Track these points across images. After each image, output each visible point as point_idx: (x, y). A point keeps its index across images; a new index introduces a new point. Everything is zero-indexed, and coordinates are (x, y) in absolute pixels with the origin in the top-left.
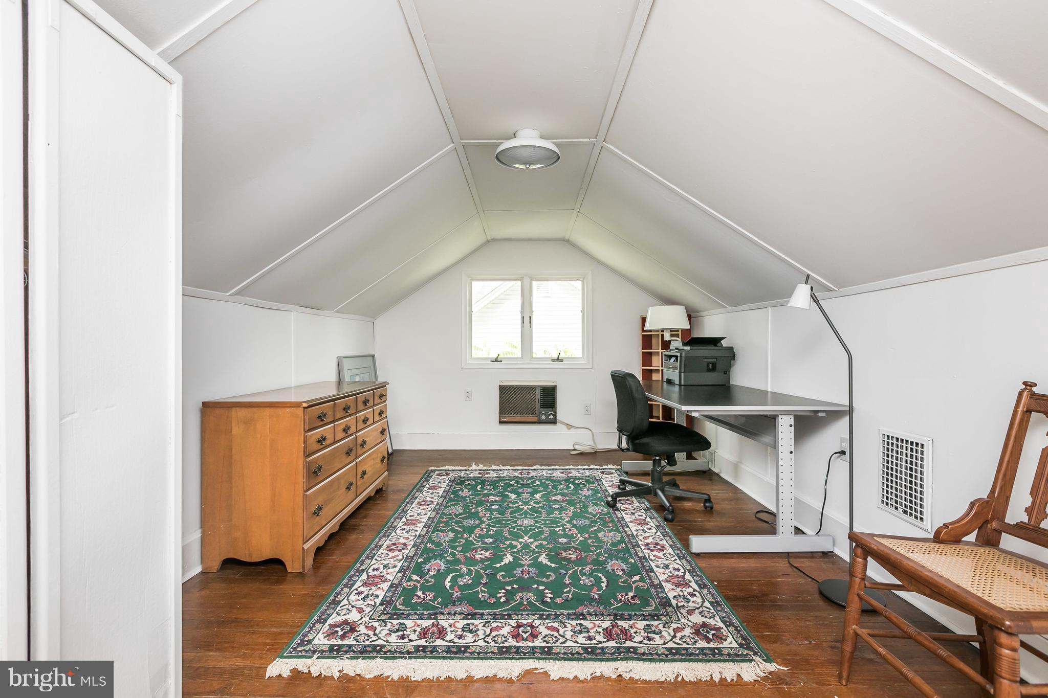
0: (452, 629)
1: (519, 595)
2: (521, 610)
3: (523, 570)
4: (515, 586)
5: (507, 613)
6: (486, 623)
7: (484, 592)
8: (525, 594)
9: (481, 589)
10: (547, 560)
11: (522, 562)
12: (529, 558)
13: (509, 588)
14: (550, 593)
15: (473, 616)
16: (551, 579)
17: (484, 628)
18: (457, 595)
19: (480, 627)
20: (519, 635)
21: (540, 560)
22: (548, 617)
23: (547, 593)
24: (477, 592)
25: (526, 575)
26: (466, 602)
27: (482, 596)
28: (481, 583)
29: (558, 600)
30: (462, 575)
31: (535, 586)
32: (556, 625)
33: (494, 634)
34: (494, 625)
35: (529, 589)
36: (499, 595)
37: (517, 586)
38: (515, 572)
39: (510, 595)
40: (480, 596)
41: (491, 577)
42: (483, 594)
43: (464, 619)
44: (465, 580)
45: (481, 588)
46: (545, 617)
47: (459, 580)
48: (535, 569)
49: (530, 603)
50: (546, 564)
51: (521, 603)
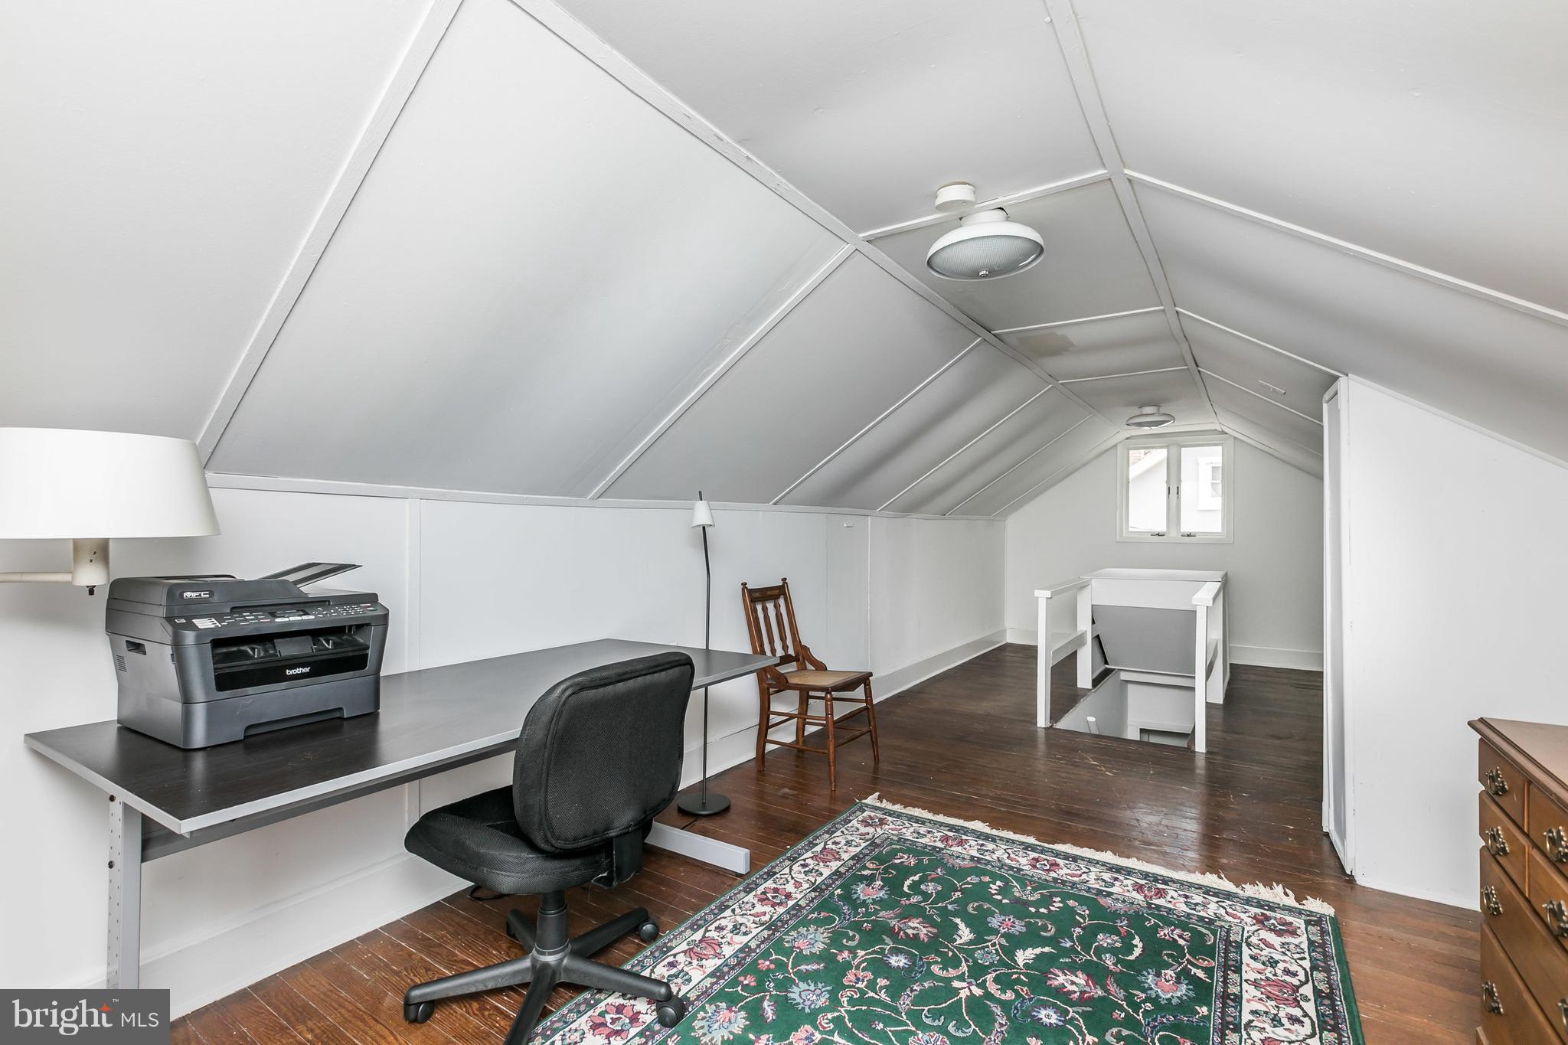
0: (1126, 888)
1: (1031, 899)
2: (1038, 883)
3: (1009, 929)
4: (1033, 910)
5: (1057, 885)
6: (1085, 883)
7: (1080, 915)
8: (1025, 897)
9: (1084, 920)
10: (960, 932)
11: (1003, 942)
12: (988, 947)
13: (1042, 910)
14: (991, 888)
15: (1100, 892)
16: (976, 904)
17: (1088, 879)
18: (1122, 922)
19: (1093, 881)
20: (1051, 865)
21: (971, 936)
22: (1011, 868)
23: (996, 890)
24: (1091, 917)
25: (1009, 920)
26: (1108, 910)
27: (1084, 911)
28: (1083, 929)
29: (987, 879)
30: (1113, 951)
31: (1005, 901)
32: (1008, 861)
33: (1079, 872)
34: (1076, 879)
35: (1017, 901)
36: (1061, 905)
37: (1030, 909)
38: (1024, 929)
39: (1047, 901)
40: (1087, 912)
41: (1063, 932)
42: (1083, 913)
43: (1112, 894)
44: (1109, 941)
45: (1085, 922)
46: (1015, 870)
47: (1118, 945)
48: (990, 925)
49: (1024, 886)
50: (967, 926)
51: (1034, 890)
